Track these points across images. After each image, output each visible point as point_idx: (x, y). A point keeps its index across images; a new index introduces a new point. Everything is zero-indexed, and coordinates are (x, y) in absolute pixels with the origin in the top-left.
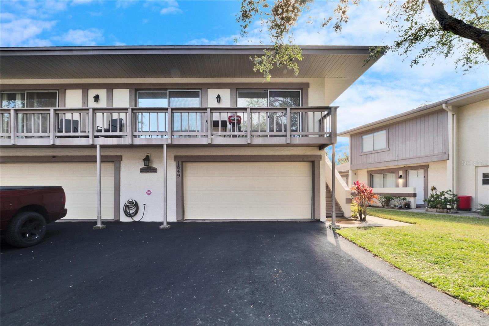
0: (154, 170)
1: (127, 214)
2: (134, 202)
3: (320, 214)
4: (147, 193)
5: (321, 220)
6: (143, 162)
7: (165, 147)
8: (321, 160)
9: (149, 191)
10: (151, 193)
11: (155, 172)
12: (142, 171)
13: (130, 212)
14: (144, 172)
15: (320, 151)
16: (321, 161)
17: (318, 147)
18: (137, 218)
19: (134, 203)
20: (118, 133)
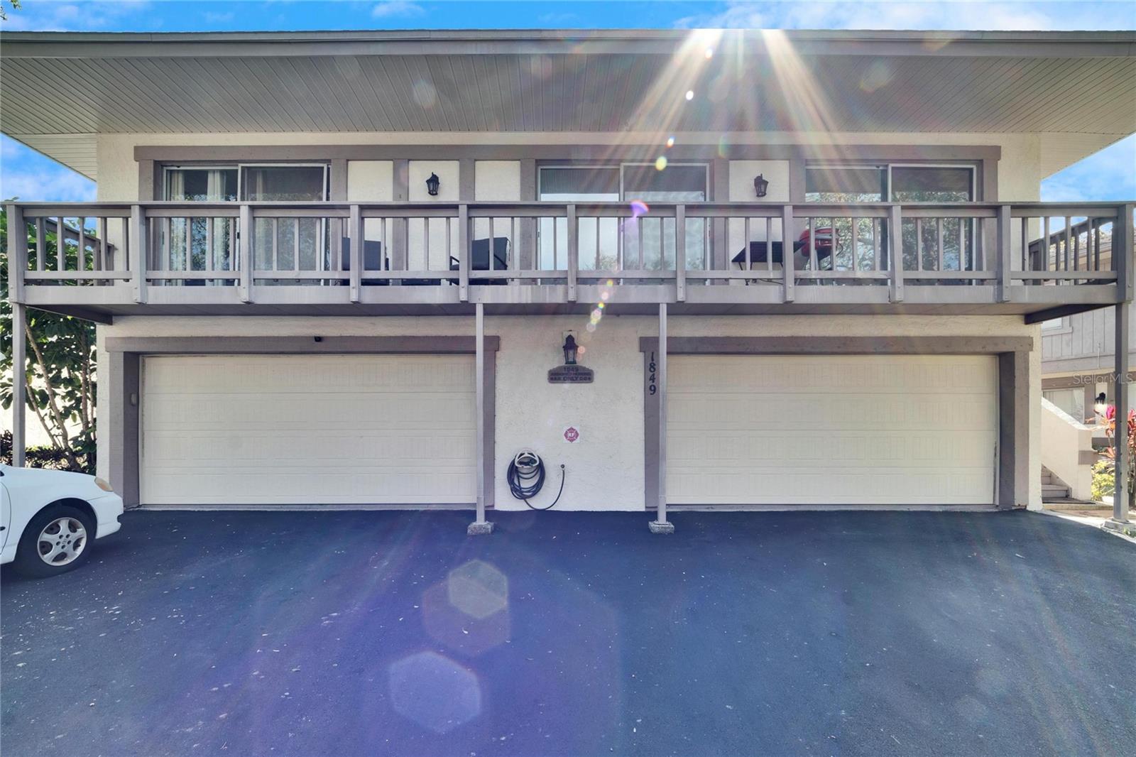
0: (584, 376)
1: (518, 492)
2: (537, 459)
3: (1027, 492)
4: (566, 435)
5: (1029, 508)
6: (563, 353)
7: (663, 310)
8: (1032, 350)
9: (571, 430)
10: (577, 435)
11: (589, 379)
12: (555, 376)
13: (522, 486)
14: (559, 379)
15: (1028, 326)
16: (1031, 353)
17: (1023, 317)
18: (540, 503)
19: (535, 461)
20: (491, 273)
